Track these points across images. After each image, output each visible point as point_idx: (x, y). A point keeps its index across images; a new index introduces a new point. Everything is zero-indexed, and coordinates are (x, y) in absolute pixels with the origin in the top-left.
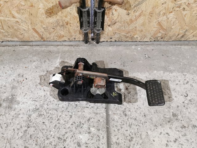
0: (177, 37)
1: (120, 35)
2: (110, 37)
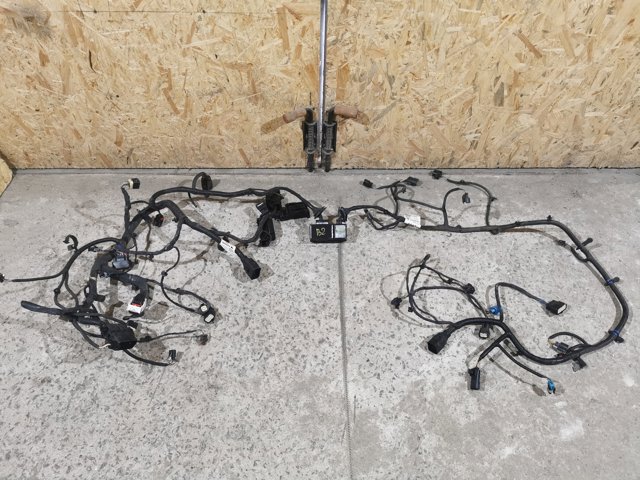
0: (442, 162)
1: (360, 159)
2: (346, 162)
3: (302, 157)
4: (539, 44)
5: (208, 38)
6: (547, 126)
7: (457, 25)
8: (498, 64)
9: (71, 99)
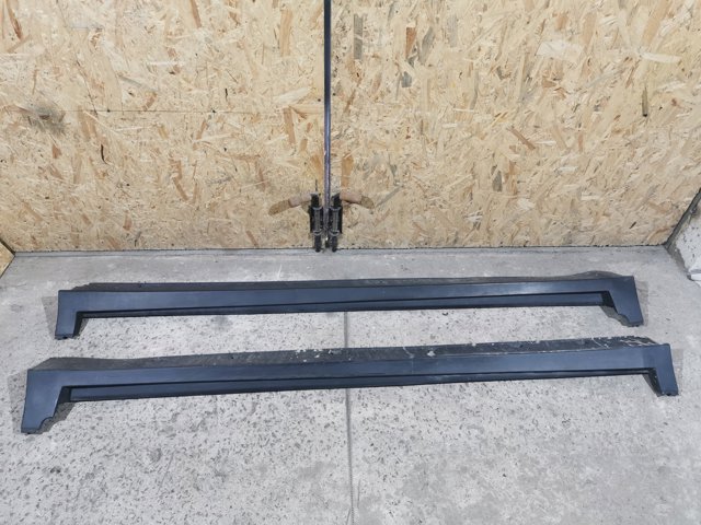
0: (446, 242)
1: (365, 239)
2: (352, 243)
3: (309, 237)
4: (532, 138)
5: (218, 134)
6: (545, 209)
7: (453, 122)
8: (493, 155)
9: (81, 187)
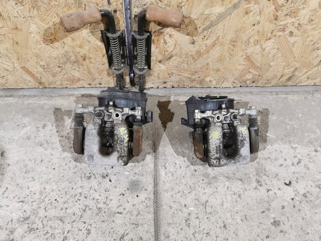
0: (279, 80)
1: (181, 77)
2: (164, 80)
3: (109, 74)
